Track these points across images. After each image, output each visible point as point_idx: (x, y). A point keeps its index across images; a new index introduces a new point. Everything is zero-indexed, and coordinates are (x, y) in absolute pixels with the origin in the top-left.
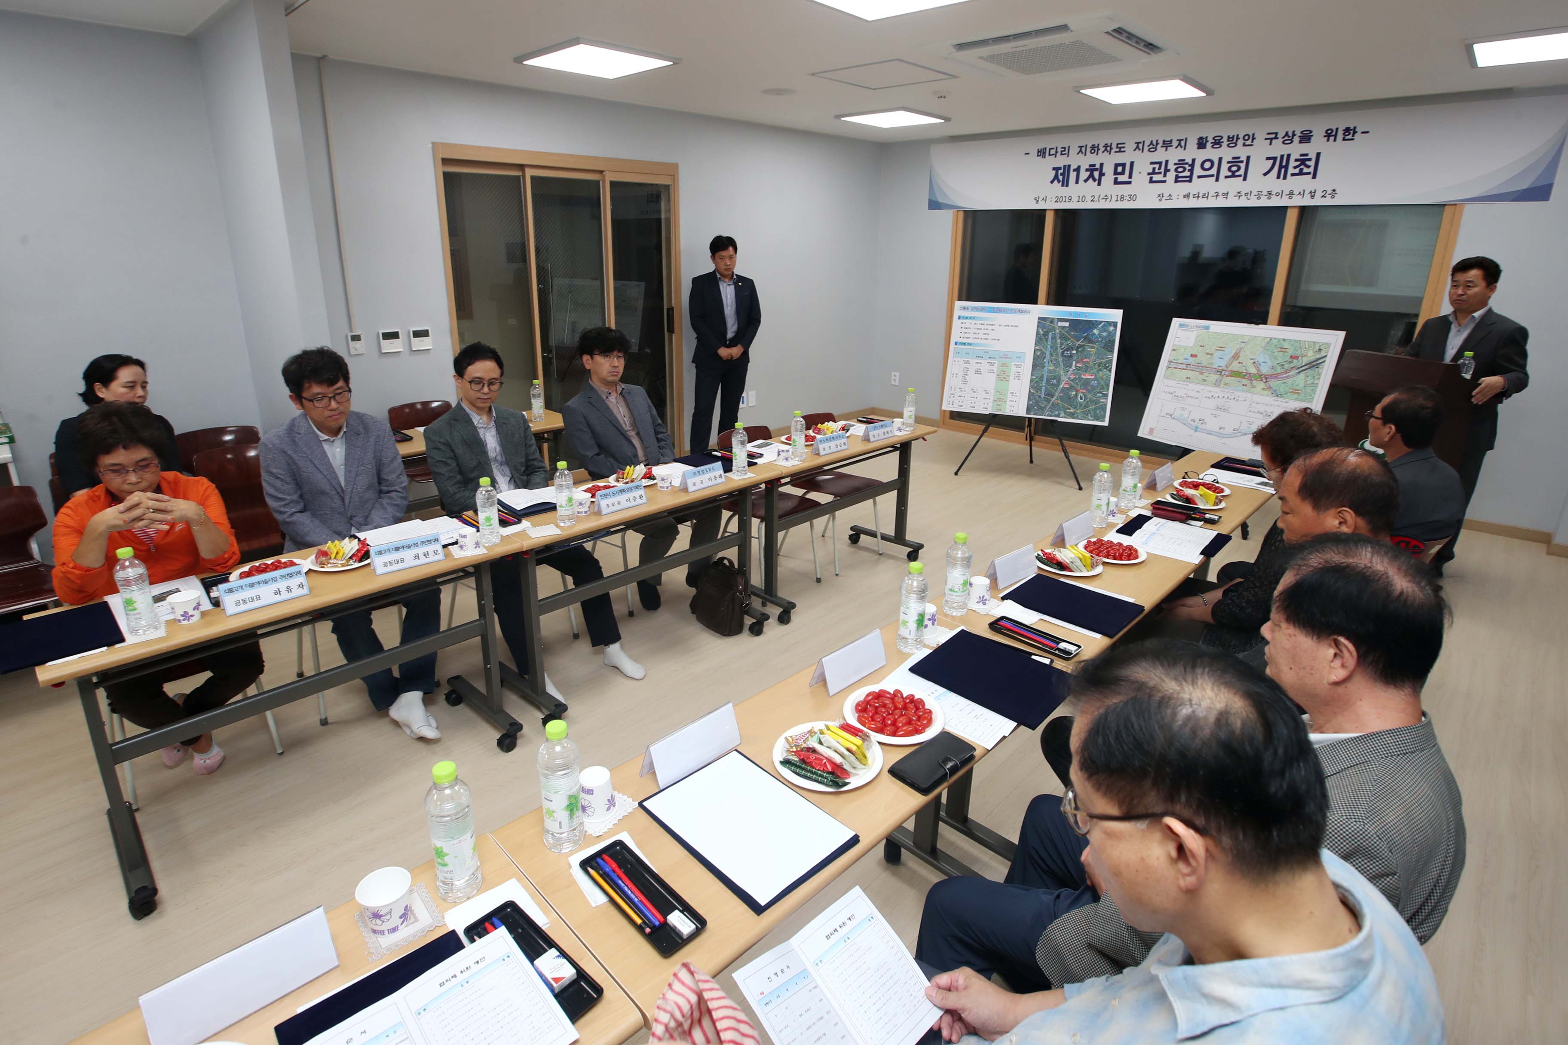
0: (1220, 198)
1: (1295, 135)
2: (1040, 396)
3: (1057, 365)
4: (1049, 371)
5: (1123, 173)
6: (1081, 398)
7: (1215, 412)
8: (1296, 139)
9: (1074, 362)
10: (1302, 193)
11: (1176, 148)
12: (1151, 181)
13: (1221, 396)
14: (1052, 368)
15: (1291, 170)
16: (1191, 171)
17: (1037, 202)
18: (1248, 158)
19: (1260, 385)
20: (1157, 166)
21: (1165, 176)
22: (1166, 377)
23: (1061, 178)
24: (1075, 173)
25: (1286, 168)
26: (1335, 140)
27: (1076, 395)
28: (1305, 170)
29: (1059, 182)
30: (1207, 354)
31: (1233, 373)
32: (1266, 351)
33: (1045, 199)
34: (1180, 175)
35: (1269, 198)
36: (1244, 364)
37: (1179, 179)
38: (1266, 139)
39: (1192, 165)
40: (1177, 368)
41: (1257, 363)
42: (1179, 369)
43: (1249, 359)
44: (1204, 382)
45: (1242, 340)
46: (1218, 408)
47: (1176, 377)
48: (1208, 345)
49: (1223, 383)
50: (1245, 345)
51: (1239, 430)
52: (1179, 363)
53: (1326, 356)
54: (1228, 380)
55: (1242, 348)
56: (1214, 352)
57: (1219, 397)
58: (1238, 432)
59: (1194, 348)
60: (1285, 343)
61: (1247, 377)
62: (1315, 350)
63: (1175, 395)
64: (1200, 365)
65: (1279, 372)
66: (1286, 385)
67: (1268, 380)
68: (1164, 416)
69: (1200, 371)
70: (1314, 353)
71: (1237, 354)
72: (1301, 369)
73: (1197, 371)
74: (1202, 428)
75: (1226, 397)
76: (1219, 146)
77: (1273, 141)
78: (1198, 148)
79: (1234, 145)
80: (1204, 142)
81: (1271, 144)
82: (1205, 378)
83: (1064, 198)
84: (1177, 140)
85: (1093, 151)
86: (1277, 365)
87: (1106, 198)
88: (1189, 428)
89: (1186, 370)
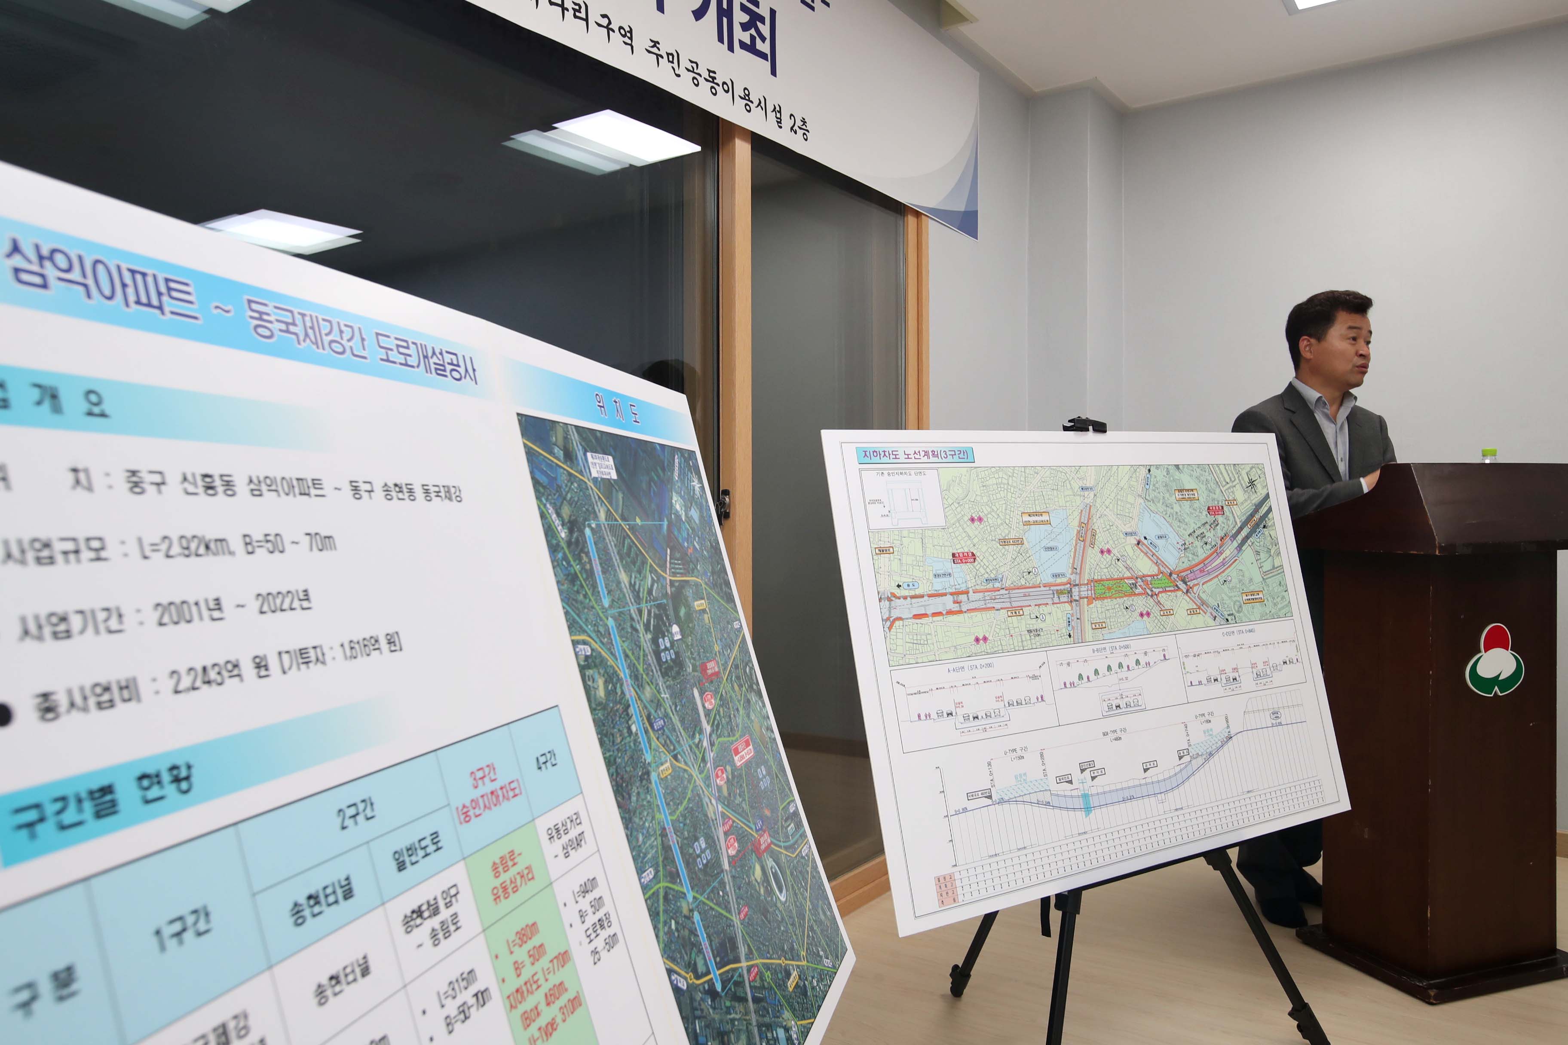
0: (617, 38)
3: (670, 745)
4: (669, 793)
6: (778, 883)
7: (1109, 724)
9: (696, 694)
10: (763, 105)
13: (1102, 668)
14: (667, 765)
15: (738, 31)
19: (1180, 603)
22: (897, 661)
25: (730, 16)
27: (766, 877)
28: (759, 44)
30: (1004, 542)
31: (1100, 589)
32: (1155, 506)
36: (1115, 552)
40: (925, 615)
41: (1145, 542)
42: (935, 619)
43: (1122, 536)
44: (1037, 638)
45: (1081, 484)
46: (1110, 708)
47: (936, 648)
48: (993, 514)
49: (1090, 628)
50: (1092, 495)
51: (1193, 752)
52: (922, 596)
53: (1267, 496)
54: (1095, 611)
55: (1090, 506)
56: (1021, 532)
57: (1096, 672)
58: (1192, 758)
59: (951, 530)
60: (1182, 475)
61: (1139, 590)
62: (1244, 485)
63: (966, 718)
64: (997, 585)
65: (1205, 555)
66: (1231, 585)
67: (1191, 584)
68: (965, 810)
69: (1008, 605)
70: (1245, 492)
71: (1084, 525)
72: (1240, 538)
73: (998, 606)
74: (1099, 789)
75: (1114, 666)
82: (1034, 624)
86: (1191, 540)
88: (1064, 813)
89: (961, 616)
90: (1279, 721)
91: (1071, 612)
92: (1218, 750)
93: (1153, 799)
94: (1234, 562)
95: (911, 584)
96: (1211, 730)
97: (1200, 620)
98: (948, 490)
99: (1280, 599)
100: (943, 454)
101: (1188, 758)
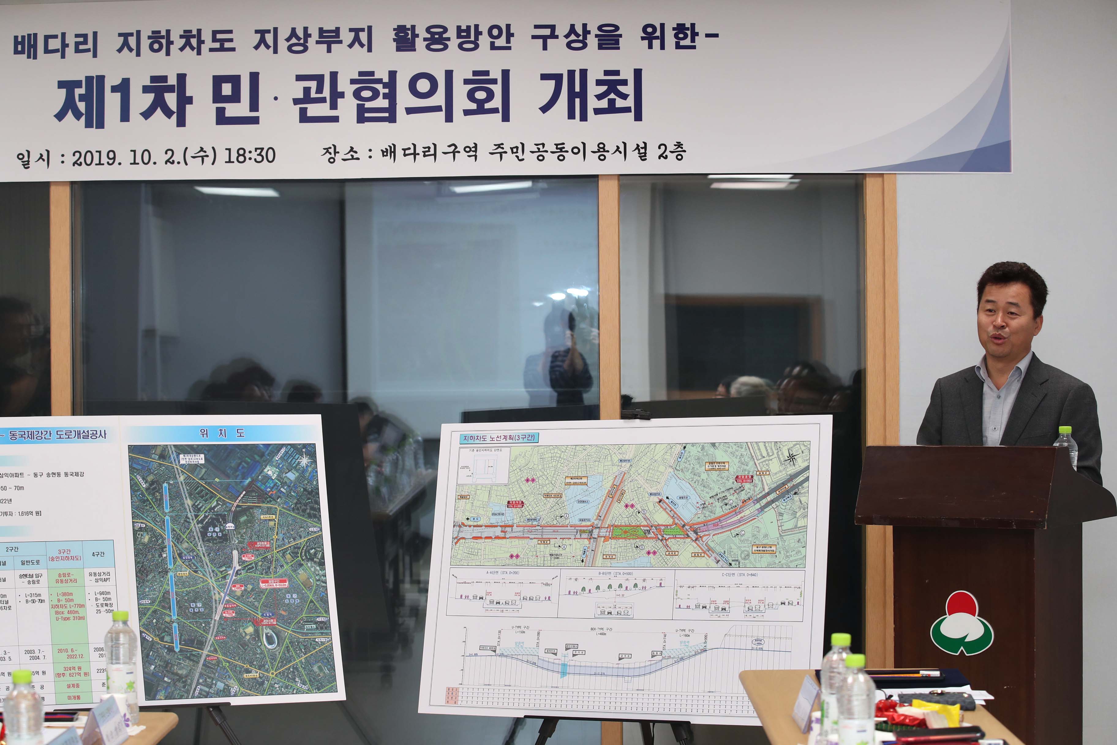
0: (462, 156)
1: (589, 32)
2: (171, 650)
3: (195, 567)
4: (181, 582)
5: (235, 98)
6: (270, 640)
7: (598, 623)
8: (592, 41)
9: (235, 553)
10: (622, 149)
11: (351, 46)
12: (304, 118)
13: (604, 586)
14: (186, 573)
15: (593, 103)
16: (392, 97)
17: (26, 165)
18: (506, 74)
19: (687, 548)
20: (313, 85)
21: (334, 106)
22: (456, 563)
23: (82, 106)
24: (118, 95)
25: (583, 95)
26: (662, 47)
27: (257, 634)
28: (620, 103)
29: (78, 115)
30: (547, 496)
31: (618, 532)
32: (681, 475)
33: (46, 158)
34: (368, 105)
35: (561, 159)
36: (638, 507)
37: (366, 115)
38: (534, 37)
39: (392, 84)
40: (481, 538)
41: (667, 501)
42: (486, 540)
43: (647, 495)
44: (556, 560)
45: (621, 457)
46: (602, 613)
47: (482, 558)
48: (543, 477)
49: (601, 558)
50: (628, 465)
51: (665, 654)
52: (481, 526)
53: (807, 468)
54: (611, 546)
55: (625, 473)
56: (562, 489)
57: (598, 588)
58: (664, 658)
59: (510, 486)
60: (717, 450)
61: (652, 535)
62: (782, 459)
63: (491, 602)
64: (535, 523)
65: (720, 514)
66: (742, 538)
67: (701, 534)
68: (476, 655)
69: (540, 536)
70: (781, 464)
71: (615, 487)
72: (764, 502)
73: (533, 536)
74: (578, 664)
75: (615, 586)
76: (441, 47)
77: (549, 41)
78: (398, 49)
79: (472, 46)
80: (410, 36)
81: (545, 48)
82: (556, 551)
83: (96, 156)
84: (351, 30)
85: (156, 46)
86: (711, 501)
87: (202, 154)
88: (545, 672)
89: (504, 540)
90: (761, 646)
91: (588, 546)
92: (690, 657)
93: (620, 679)
94: (751, 520)
95: (476, 518)
96: (688, 642)
97: (701, 562)
98: (515, 460)
99: (795, 552)
100: (517, 438)
101: (660, 658)
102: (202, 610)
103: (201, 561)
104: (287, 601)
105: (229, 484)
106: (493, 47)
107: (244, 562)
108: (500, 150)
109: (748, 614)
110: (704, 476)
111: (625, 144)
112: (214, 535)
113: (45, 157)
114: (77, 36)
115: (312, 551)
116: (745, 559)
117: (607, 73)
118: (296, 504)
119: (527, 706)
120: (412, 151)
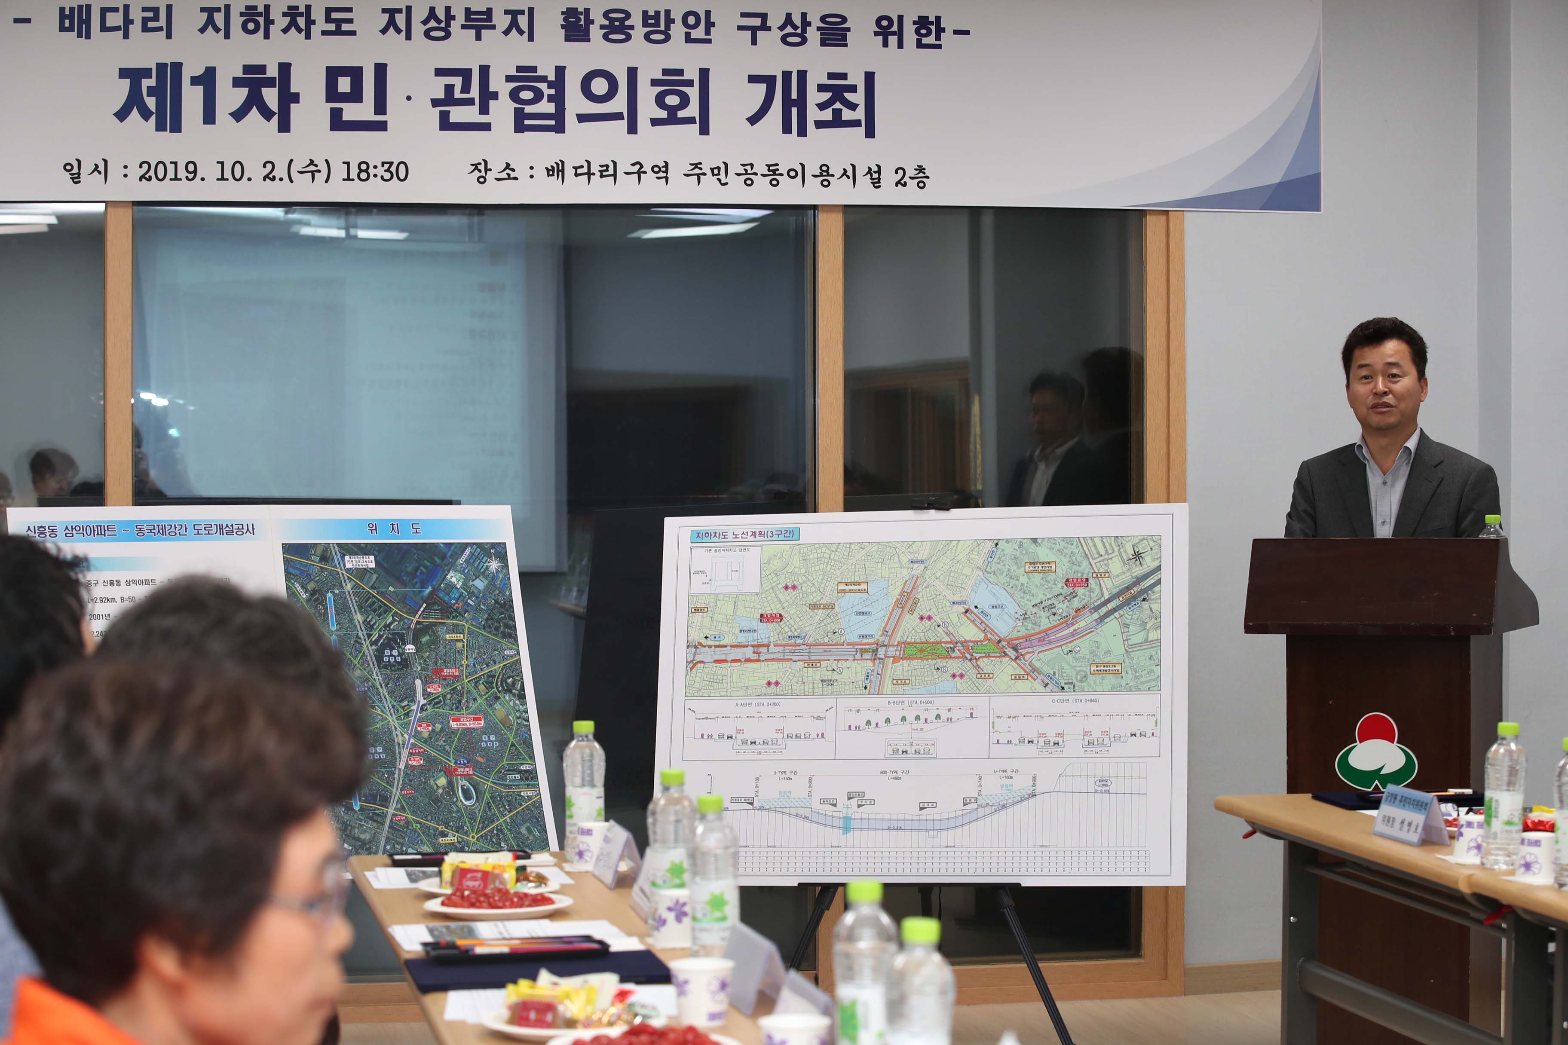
0: (649, 177)
1: (809, 24)
2: (349, 808)
5: (356, 96)
6: (467, 795)
7: (890, 765)
8: (813, 35)
9: (418, 682)
10: (850, 173)
11: (506, 32)
12: (446, 124)
13: (895, 718)
15: (813, 114)
16: (559, 99)
17: (76, 178)
18: (704, 74)
19: (1005, 669)
20: (457, 81)
21: (484, 110)
22: (690, 694)
23: (151, 103)
24: (200, 89)
25: (801, 105)
26: (900, 45)
27: (451, 787)
28: (847, 115)
29: (146, 114)
30: (814, 606)
31: (911, 650)
32: (993, 578)
33: (102, 170)
34: (529, 109)
35: (775, 184)
36: (937, 619)
37: (527, 122)
38: (740, 28)
39: (559, 83)
40: (725, 661)
41: (976, 611)
42: (733, 664)
43: (948, 604)
44: (830, 687)
45: (911, 557)
46: (896, 752)
47: (729, 686)
48: (808, 583)
49: (890, 682)
50: (922, 567)
51: (981, 801)
52: (725, 646)
53: (1159, 568)
54: (903, 668)
55: (918, 577)
56: (835, 598)
57: (888, 721)
58: (980, 806)
59: (764, 595)
60: (1039, 549)
61: (957, 654)
62: (1125, 558)
63: (744, 742)
64: (799, 641)
65: (1047, 627)
66: (1077, 656)
67: (1023, 652)
68: (726, 809)
69: (807, 658)
70: (1125, 564)
71: (906, 594)
72: (1104, 610)
73: (796, 658)
74: (864, 816)
75: (911, 718)
76: (623, 37)
77: (760, 34)
78: (568, 39)
79: (661, 37)
80: (582, 22)
81: (754, 42)
82: (829, 675)
83: (171, 168)
84: (507, 12)
85: (251, 26)
86: (1034, 610)
87: (312, 168)
88: (821, 828)
89: (758, 664)
90: (1107, 788)
91: (872, 668)
92: (1014, 803)
93: (923, 834)
94: (1088, 634)
95: (717, 637)
96: (1011, 785)
97: (1023, 685)
98: (768, 563)
99: (1146, 672)
100: (769, 534)
101: (975, 806)
102: (383, 756)
103: (379, 694)
104: (483, 745)
105: (405, 595)
106: (688, 39)
107: (430, 694)
108: (697, 171)
109: (1088, 750)
110: (1024, 579)
111: (854, 166)
112: (392, 660)
113: (101, 168)
114: (145, 9)
115: (510, 680)
116: (1081, 681)
117: (831, 76)
118: (487, 620)
119: (799, 871)
120: (585, 170)
